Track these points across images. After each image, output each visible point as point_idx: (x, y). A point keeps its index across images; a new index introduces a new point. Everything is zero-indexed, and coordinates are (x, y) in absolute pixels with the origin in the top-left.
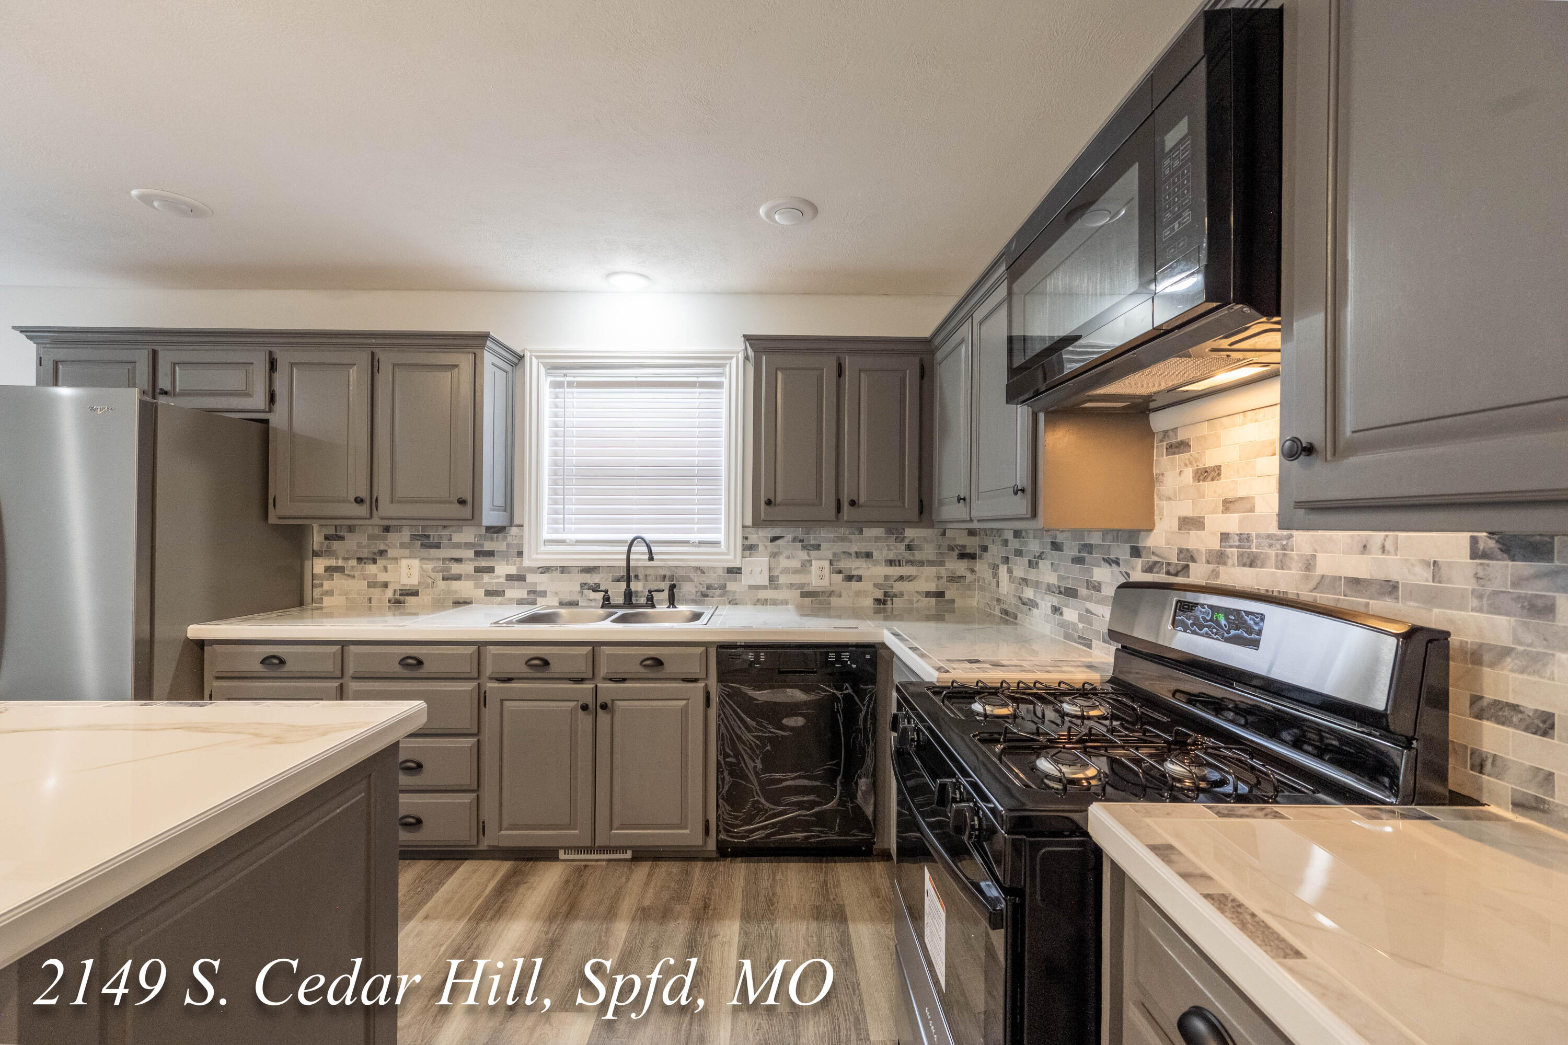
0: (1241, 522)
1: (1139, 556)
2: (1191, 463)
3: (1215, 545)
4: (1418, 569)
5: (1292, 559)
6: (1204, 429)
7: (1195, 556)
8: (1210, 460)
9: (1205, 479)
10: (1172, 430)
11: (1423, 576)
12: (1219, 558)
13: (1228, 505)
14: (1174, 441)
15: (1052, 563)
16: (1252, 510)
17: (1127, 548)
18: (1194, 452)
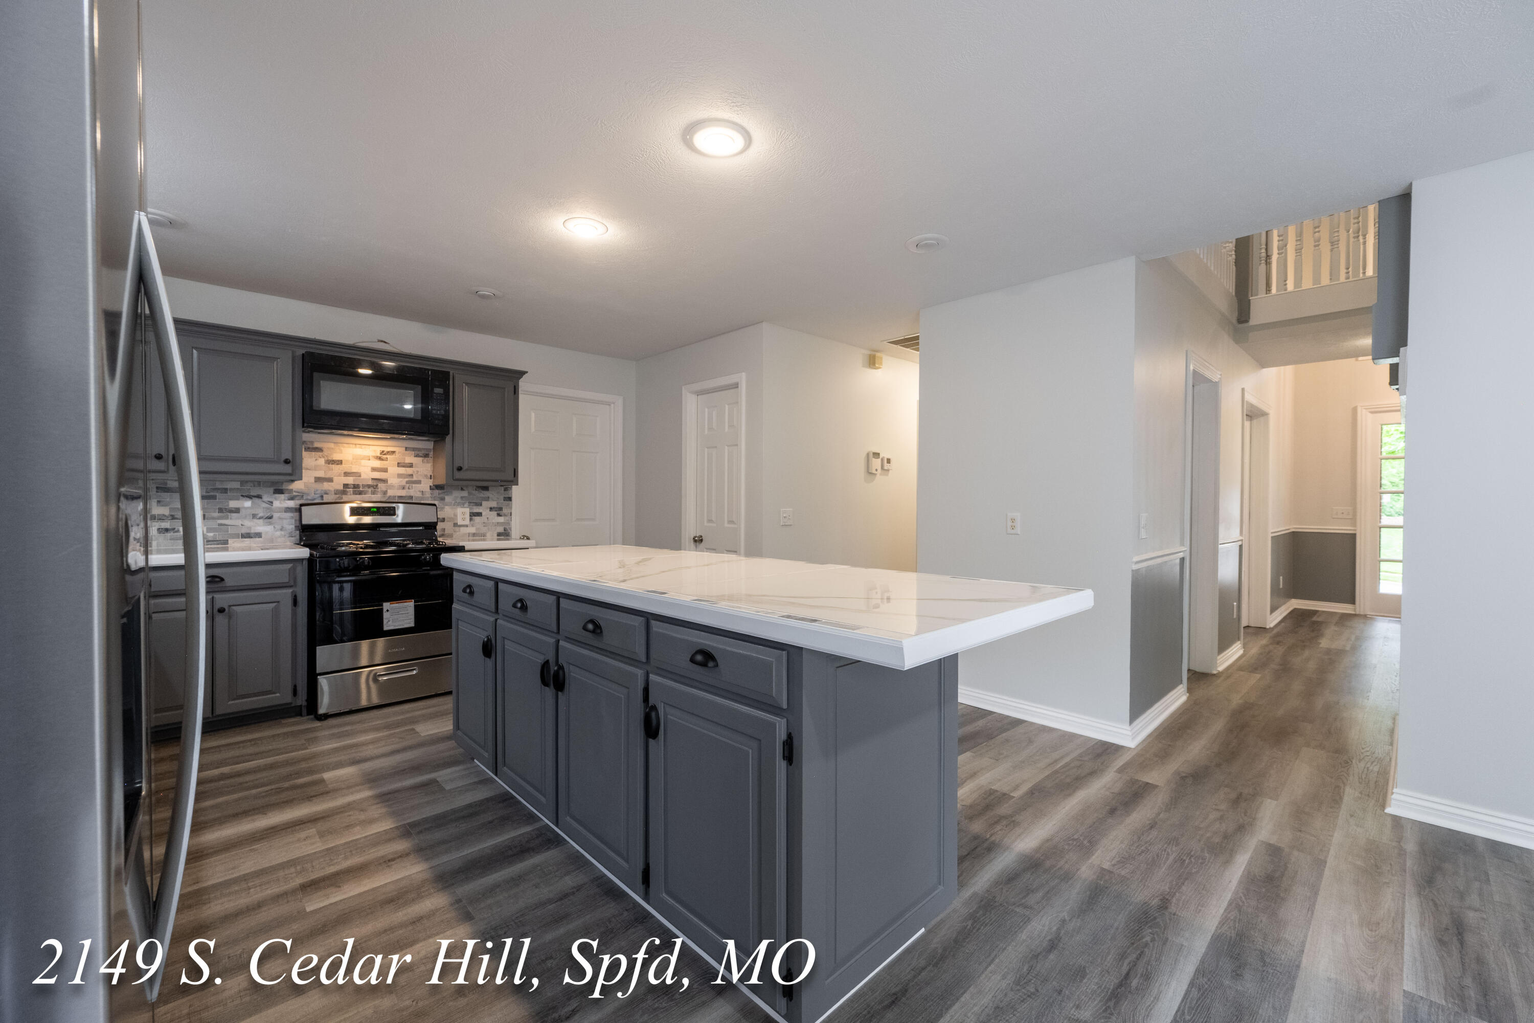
0: (354, 480)
1: (283, 493)
2: (324, 457)
3: (341, 488)
4: (418, 493)
5: (378, 492)
6: (332, 445)
7: (328, 492)
8: (336, 457)
9: (332, 464)
10: (309, 442)
11: (419, 495)
12: (344, 492)
13: (346, 474)
14: (311, 446)
15: (159, 502)
16: (360, 476)
17: (272, 490)
18: (326, 453)
